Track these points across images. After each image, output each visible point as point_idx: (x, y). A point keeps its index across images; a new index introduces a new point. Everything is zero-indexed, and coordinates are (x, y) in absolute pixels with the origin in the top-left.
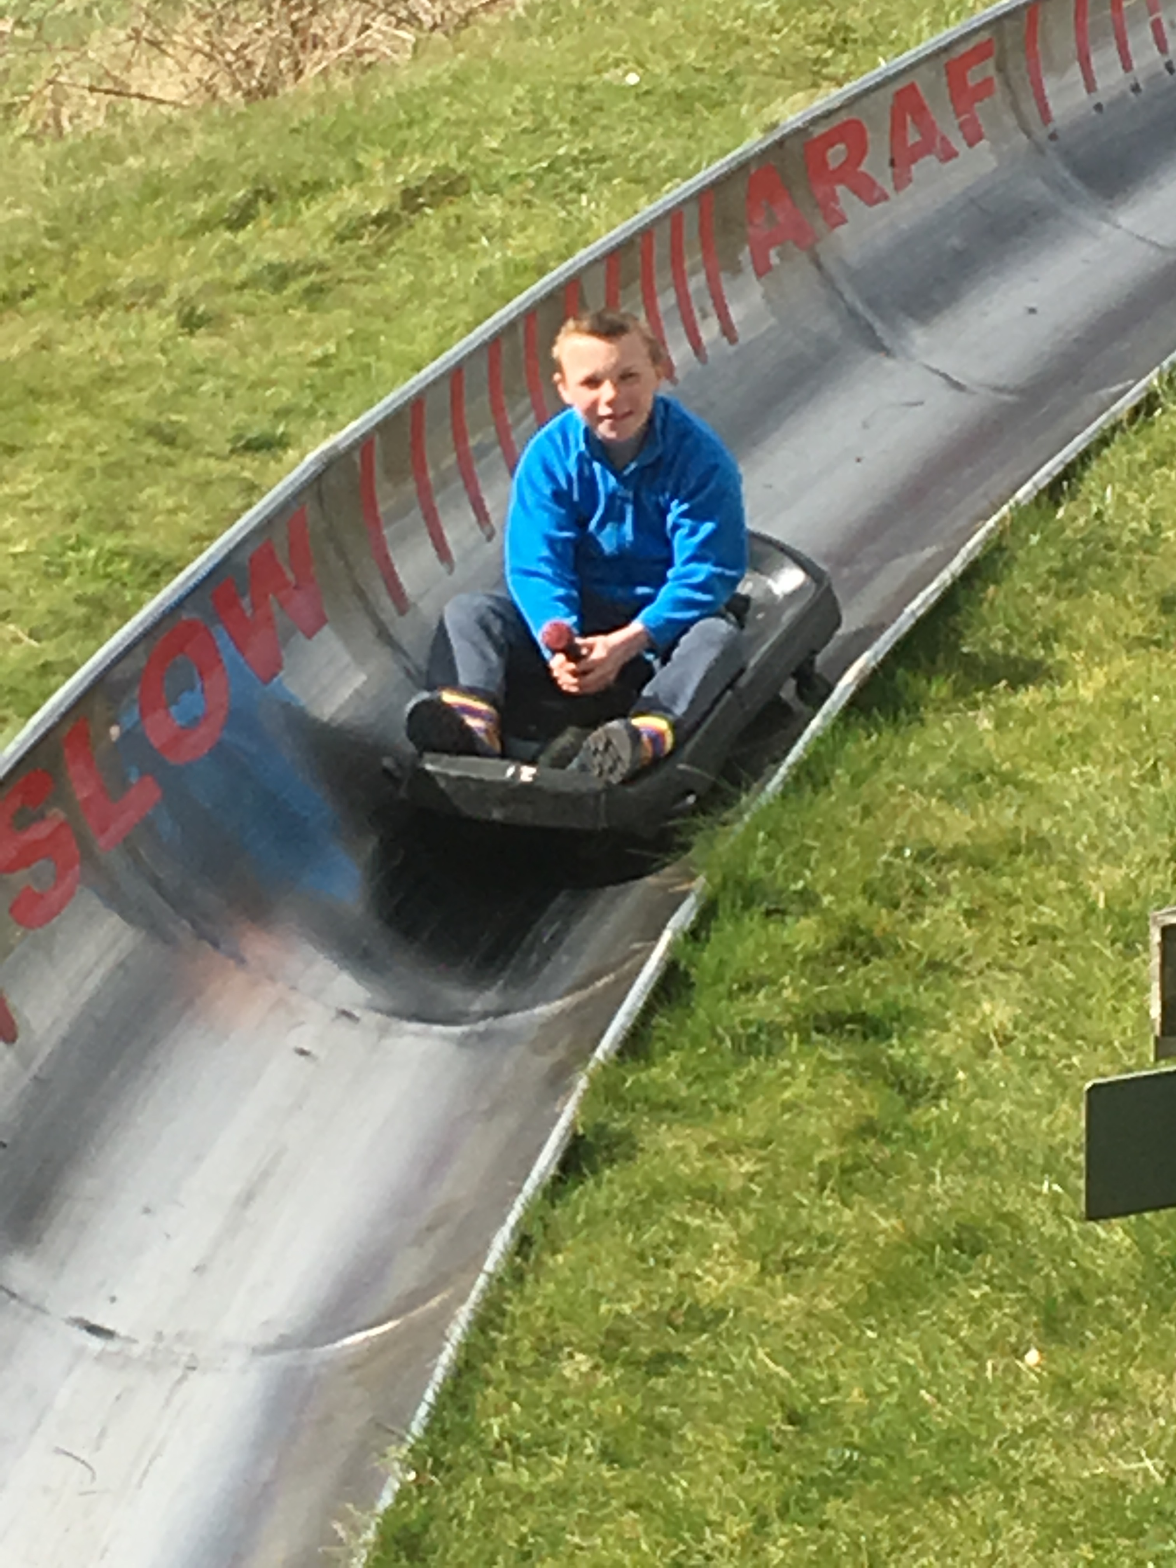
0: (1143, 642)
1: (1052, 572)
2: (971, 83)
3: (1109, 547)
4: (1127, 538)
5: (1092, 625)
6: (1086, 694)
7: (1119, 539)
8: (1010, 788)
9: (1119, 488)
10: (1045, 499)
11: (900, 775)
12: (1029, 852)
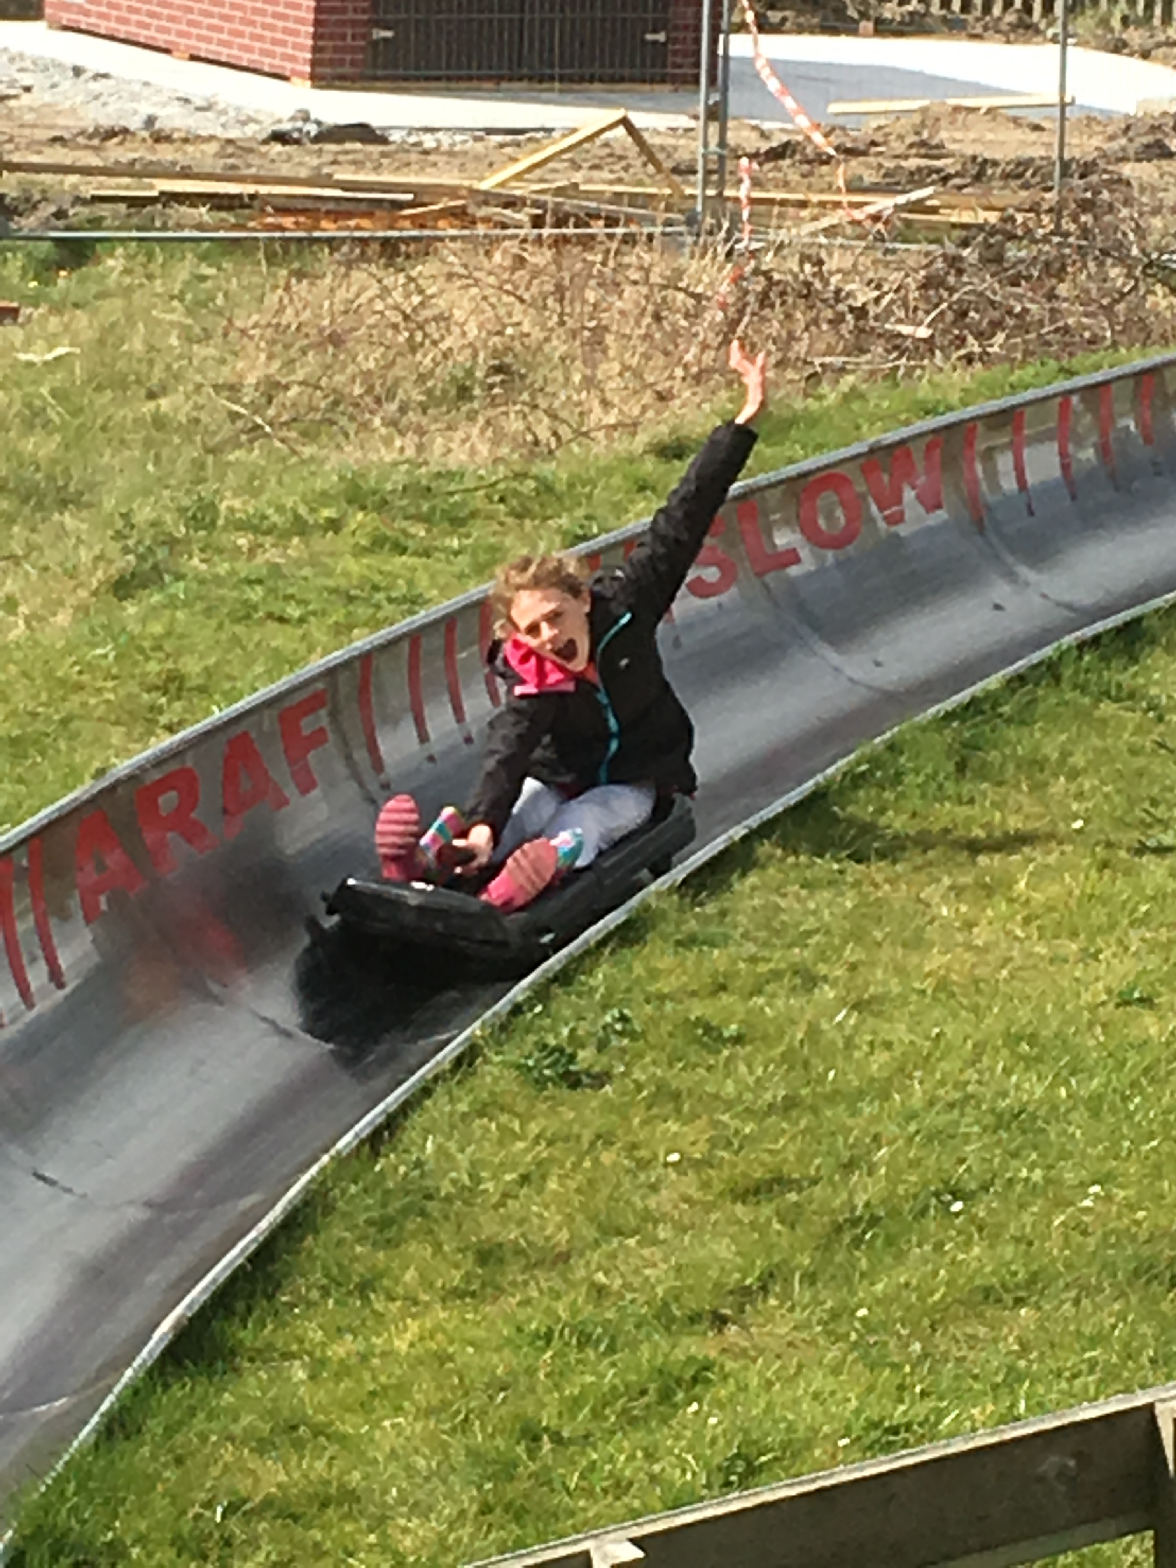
0: (458, 1293)
1: (370, 1222)
2: (306, 732)
3: (429, 1197)
4: (446, 1187)
5: (410, 1275)
6: (401, 1345)
7: (438, 1189)
8: (322, 1439)
9: (440, 1139)
10: (367, 1148)
11: (213, 1425)
12: (340, 1504)
